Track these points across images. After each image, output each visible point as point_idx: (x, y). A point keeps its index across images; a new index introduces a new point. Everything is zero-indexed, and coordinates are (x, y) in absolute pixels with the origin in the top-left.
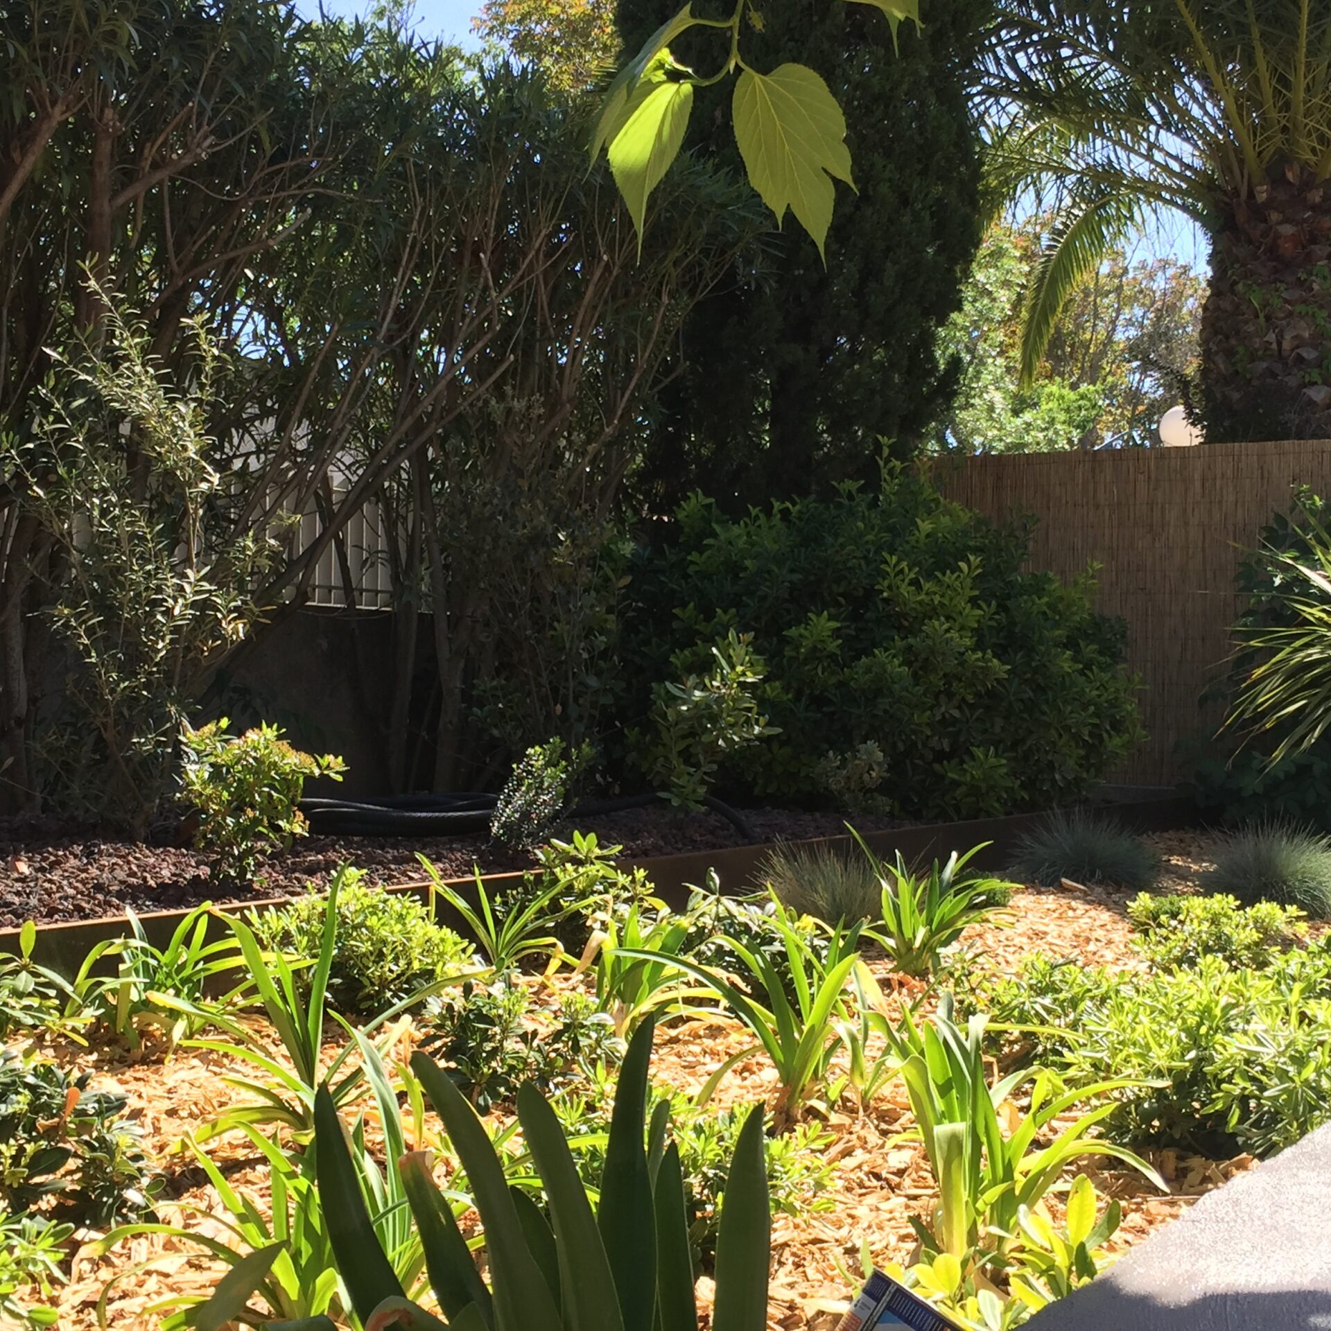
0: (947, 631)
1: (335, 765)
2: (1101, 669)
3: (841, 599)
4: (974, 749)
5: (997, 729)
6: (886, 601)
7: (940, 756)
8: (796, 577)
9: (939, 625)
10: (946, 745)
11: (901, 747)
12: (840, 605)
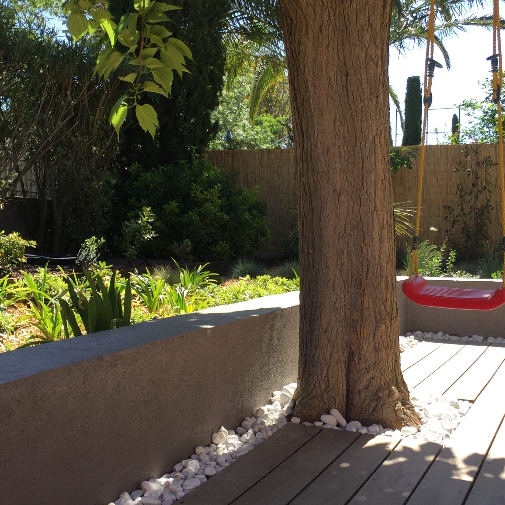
0: (211, 206)
1: (33, 243)
2: (259, 218)
3: (180, 197)
4: (219, 242)
5: (226, 236)
6: (193, 197)
7: (209, 244)
8: (165, 190)
9: (208, 205)
10: (211, 241)
11: (197, 241)
12: (179, 198)
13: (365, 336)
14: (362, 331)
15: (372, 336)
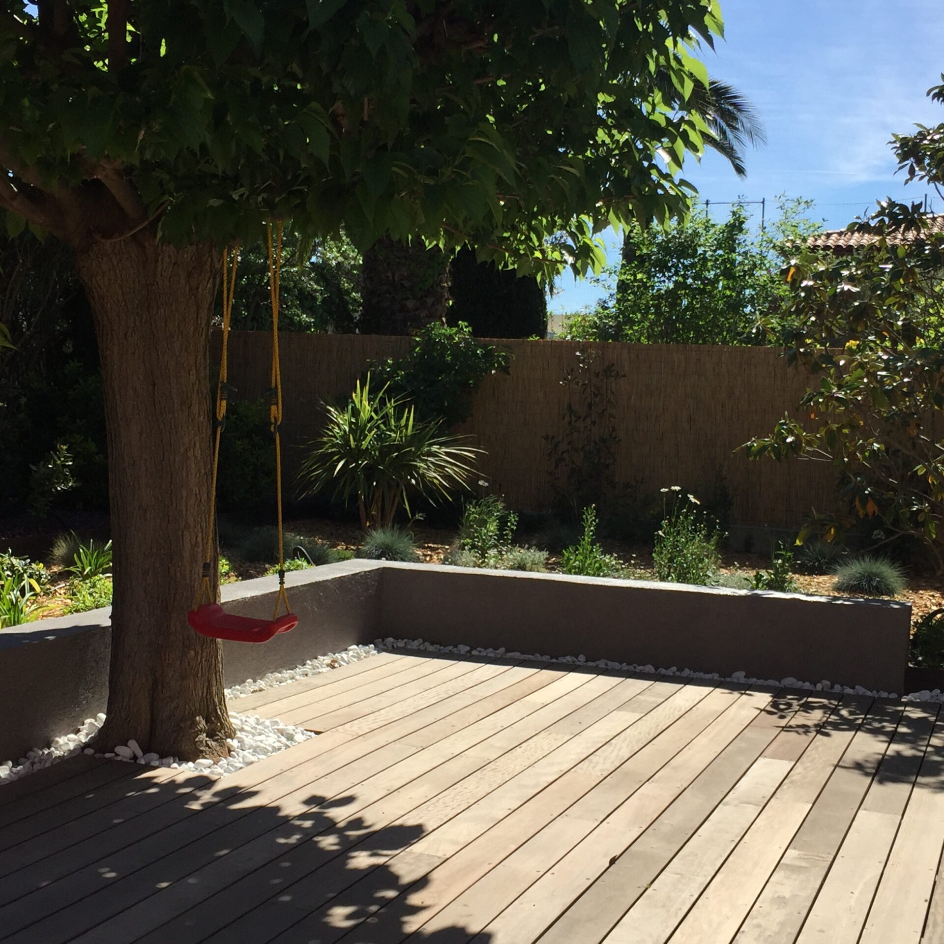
13: (170, 662)
14: (167, 657)
15: (179, 662)
